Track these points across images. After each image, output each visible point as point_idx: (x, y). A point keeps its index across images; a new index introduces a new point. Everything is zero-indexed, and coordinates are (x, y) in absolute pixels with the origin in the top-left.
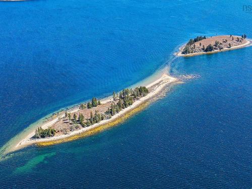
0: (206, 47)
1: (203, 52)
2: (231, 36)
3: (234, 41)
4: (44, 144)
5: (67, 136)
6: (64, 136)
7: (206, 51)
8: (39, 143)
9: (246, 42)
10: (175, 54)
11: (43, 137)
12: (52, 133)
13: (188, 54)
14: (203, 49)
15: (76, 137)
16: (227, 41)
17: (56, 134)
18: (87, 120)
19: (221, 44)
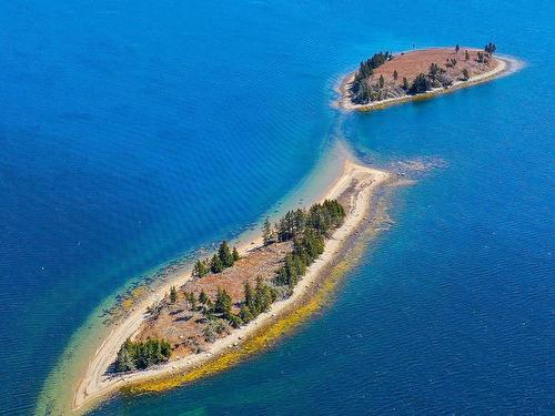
0: (410, 83)
1: (405, 97)
2: (457, 49)
3: (471, 61)
4: (155, 388)
5: (202, 356)
6: (194, 359)
7: (412, 91)
8: (138, 385)
9: (496, 64)
10: (335, 104)
11: (142, 366)
12: (164, 352)
13: (370, 104)
14: (404, 88)
15: (233, 358)
16: (455, 62)
17: (174, 355)
18: (238, 305)
19: (442, 71)
